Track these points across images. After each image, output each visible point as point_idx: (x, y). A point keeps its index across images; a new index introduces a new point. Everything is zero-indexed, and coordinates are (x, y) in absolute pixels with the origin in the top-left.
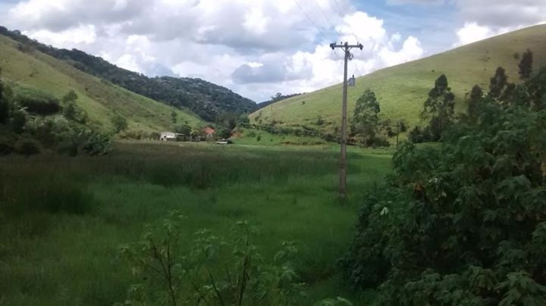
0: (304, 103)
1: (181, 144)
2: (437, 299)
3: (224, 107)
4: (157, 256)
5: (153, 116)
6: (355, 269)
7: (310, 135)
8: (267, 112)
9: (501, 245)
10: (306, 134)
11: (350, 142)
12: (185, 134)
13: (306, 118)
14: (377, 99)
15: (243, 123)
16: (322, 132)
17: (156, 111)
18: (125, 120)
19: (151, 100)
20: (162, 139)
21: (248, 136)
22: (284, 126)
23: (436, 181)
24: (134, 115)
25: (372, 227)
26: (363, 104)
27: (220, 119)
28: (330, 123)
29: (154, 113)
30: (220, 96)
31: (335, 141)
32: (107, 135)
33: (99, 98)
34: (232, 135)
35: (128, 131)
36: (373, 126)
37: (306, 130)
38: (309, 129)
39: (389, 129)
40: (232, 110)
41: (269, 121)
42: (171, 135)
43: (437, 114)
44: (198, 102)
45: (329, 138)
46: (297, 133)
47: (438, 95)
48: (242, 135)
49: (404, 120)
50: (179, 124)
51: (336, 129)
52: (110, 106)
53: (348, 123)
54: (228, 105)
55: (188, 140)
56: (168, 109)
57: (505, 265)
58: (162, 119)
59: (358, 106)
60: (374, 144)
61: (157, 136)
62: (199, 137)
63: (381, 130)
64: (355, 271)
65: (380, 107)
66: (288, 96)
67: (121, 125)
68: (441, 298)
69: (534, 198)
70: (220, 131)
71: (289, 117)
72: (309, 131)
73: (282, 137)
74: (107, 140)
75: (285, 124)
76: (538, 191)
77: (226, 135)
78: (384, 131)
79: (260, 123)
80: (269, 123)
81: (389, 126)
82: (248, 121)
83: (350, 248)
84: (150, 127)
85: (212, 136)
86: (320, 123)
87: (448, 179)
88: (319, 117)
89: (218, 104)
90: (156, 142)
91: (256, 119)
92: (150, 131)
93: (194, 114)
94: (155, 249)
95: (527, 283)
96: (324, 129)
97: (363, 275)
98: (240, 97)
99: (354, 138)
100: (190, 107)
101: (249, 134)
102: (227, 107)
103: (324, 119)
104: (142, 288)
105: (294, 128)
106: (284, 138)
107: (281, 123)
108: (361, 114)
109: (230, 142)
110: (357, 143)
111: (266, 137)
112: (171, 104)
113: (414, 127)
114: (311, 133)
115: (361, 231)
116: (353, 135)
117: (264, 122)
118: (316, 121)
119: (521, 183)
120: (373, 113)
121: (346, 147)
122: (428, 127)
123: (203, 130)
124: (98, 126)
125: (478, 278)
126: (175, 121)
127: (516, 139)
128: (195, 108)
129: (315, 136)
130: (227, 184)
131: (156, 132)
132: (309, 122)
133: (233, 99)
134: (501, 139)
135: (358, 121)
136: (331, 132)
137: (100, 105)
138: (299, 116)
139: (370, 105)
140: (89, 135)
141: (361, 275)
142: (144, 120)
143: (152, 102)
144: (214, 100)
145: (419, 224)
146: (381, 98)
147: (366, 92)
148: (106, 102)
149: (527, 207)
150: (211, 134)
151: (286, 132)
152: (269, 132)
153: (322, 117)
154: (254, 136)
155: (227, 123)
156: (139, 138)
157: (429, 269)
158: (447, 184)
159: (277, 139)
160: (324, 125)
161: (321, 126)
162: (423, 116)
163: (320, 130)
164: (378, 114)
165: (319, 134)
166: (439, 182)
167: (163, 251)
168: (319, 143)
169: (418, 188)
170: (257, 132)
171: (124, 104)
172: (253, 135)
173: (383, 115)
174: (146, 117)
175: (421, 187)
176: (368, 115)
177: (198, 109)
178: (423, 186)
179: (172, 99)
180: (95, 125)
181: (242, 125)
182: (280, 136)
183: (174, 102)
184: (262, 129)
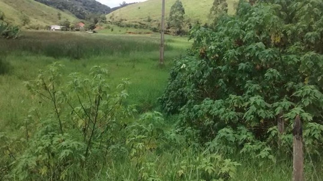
0: (139, 8)
1: (64, 32)
2: (211, 114)
3: (91, 10)
4: (46, 88)
5: (46, 15)
6: (168, 103)
7: (143, 28)
8: (117, 13)
9: (248, 83)
10: (141, 27)
11: (167, 33)
12: (66, 26)
13: (141, 17)
14: (183, 6)
15: (102, 20)
16: (151, 26)
17: (48, 12)
18: (28, 17)
19: (45, 5)
20: (52, 30)
21: (106, 28)
22: (127, 22)
23: (213, 48)
24: (34, 15)
25: (178, 79)
26: (175, 9)
27: (88, 17)
28: (155, 21)
29: (47, 14)
30: (88, 3)
31: (157, 32)
32: (17, 27)
33: (11, 4)
34: (95, 27)
35: (31, 25)
36: (181, 22)
37: (141, 25)
38: (142, 24)
39: (190, 24)
40: (95, 12)
41: (118, 19)
42: (58, 27)
43: (218, 16)
44: (74, 6)
45: (155, 30)
46: (135, 27)
47: (219, 4)
48: (102, 28)
49: (199, 19)
50: (62, 20)
51: (159, 24)
52: (19, 9)
53: (165, 21)
54: (93, 9)
55: (69, 31)
56: (55, 11)
57: (249, 94)
58: (52, 17)
59: (172, 10)
60: (181, 34)
61: (49, 28)
62: (75, 28)
63: (185, 25)
64: (167, 105)
65: (185, 11)
66: (130, 4)
67: (26, 21)
68: (213, 113)
69: (267, 55)
70: (88, 25)
71: (130, 16)
72: (142, 26)
73: (126, 29)
74: (17, 30)
75: (128, 21)
76: (269, 51)
77: (92, 28)
78: (187, 26)
79: (113, 20)
80: (119, 20)
81: (190, 23)
82: (106, 19)
83: (165, 92)
84: (45, 22)
85: (83, 28)
86: (149, 21)
87: (219, 47)
88: (149, 17)
89: (86, 8)
90: (48, 31)
91: (111, 18)
92: (44, 25)
93: (72, 14)
94: (45, 84)
95: (261, 102)
96: (152, 24)
97: (173, 107)
98: (100, 4)
99: (170, 30)
100: (69, 10)
101: (106, 27)
102: (92, 10)
103: (151, 18)
104: (39, 109)
105: (134, 24)
106: (127, 30)
107: (126, 20)
108: (174, 15)
109: (94, 32)
110: (171, 33)
111: (117, 28)
112: (57, 8)
113: (204, 24)
114: (144, 27)
115: (171, 82)
116: (169, 28)
117: (116, 20)
118: (147, 19)
119: (259, 46)
120: (180, 15)
121: (164, 35)
122: (212, 23)
123: (77, 24)
124: (12, 21)
125: (234, 101)
126: (60, 18)
127: (258, 22)
128: (72, 11)
129: (146, 28)
130: (93, 56)
131: (48, 25)
132: (143, 20)
133: (96, 5)
134: (250, 22)
135: (172, 20)
136: (156, 26)
137: (12, 8)
138: (136, 16)
139: (179, 10)
140: (6, 26)
141: (171, 106)
142: (40, 17)
143: (45, 7)
144: (84, 5)
145: (203, 73)
146: (186, 6)
147: (177, 2)
148: (16, 6)
149: (262, 60)
150: (82, 26)
151: (128, 26)
152: (119, 26)
153: (151, 16)
154: (109, 29)
155: (92, 20)
156: (37, 29)
157: (207, 98)
158: (219, 49)
159: (124, 30)
160: (152, 22)
161: (150, 23)
162: (209, 17)
163: (149, 25)
164: (184, 15)
165: (149, 28)
166: (214, 49)
167: (50, 85)
168: (148, 33)
169: (203, 52)
170: (111, 26)
171: (28, 7)
172: (109, 27)
173: (186, 16)
174: (42, 16)
175: (204, 51)
176: (177, 16)
177: (74, 11)
178: (205, 50)
179: (58, 5)
180: (10, 21)
181: (102, 21)
182: (125, 28)
183: (59, 7)
184: (114, 24)
